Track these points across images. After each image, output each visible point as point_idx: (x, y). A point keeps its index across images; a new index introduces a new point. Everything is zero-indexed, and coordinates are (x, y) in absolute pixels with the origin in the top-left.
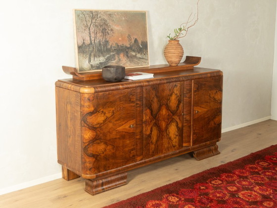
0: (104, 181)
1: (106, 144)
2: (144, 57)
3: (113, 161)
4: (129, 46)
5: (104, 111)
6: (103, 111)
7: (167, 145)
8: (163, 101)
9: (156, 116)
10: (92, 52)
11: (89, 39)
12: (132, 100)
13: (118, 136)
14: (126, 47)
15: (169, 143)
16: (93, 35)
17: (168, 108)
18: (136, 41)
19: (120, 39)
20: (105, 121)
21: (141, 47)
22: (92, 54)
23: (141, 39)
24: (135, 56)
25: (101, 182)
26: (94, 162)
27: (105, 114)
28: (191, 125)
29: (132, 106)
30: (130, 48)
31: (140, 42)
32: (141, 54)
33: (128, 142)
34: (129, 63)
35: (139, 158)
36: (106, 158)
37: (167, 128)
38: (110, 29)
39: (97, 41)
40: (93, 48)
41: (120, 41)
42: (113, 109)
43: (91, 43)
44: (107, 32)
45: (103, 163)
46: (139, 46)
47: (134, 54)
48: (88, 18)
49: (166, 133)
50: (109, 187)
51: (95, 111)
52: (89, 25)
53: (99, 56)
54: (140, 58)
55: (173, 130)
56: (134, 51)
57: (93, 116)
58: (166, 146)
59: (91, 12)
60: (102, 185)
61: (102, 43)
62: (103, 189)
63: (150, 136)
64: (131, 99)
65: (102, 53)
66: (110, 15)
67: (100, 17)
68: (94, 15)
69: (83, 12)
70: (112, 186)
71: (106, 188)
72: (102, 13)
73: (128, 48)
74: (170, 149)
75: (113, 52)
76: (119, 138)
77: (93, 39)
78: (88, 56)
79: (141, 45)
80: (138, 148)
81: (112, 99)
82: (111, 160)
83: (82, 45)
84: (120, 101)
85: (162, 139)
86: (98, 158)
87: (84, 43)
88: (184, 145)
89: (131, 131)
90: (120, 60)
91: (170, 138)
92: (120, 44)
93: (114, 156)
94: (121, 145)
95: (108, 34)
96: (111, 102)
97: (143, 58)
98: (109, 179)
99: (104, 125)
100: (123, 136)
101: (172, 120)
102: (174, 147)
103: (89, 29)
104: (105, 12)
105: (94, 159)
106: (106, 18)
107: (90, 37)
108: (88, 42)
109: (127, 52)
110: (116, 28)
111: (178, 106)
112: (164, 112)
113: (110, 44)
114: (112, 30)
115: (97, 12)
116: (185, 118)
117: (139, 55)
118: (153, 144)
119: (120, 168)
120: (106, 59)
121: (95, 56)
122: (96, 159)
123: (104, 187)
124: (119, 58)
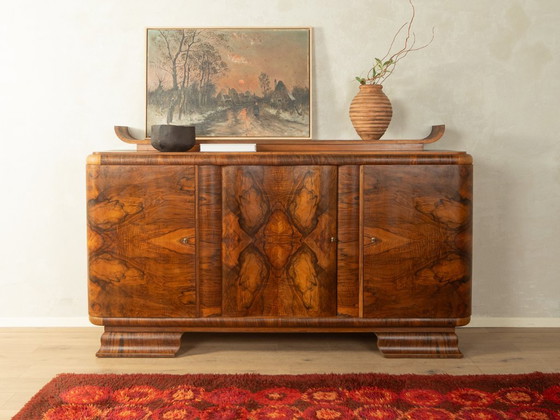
0: (126, 337)
1: (126, 265)
2: (299, 119)
3: (142, 302)
4: (261, 96)
5: (121, 201)
6: (117, 201)
7: (290, 302)
8: (279, 203)
9: (256, 232)
10: (176, 103)
11: (171, 79)
12: (186, 188)
13: (153, 255)
14: (255, 97)
15: (294, 297)
16: (180, 74)
17: (290, 219)
18: (280, 86)
19: (242, 81)
20: (121, 220)
21: (293, 98)
22: (177, 107)
23: (294, 84)
24: (276, 118)
25: (118, 337)
26: (100, 293)
27: (122, 207)
28: (358, 269)
29: (186, 201)
30: (266, 100)
31: (290, 89)
32: (291, 114)
33: (177, 271)
34: (260, 129)
35: (206, 311)
36: (126, 292)
37: (288, 263)
38: (219, 62)
39: (189, 84)
40: (180, 97)
41: (241, 85)
42: (141, 199)
43: (176, 88)
44: (213, 68)
45: (119, 299)
46: (286, 96)
47: (273, 111)
48: (172, 43)
49: (288, 273)
50: (135, 352)
51: (101, 199)
52: (174, 55)
53: (191, 113)
54: (288, 121)
55: (303, 270)
56: (274, 106)
57: (97, 206)
58: (287, 302)
59: (181, 31)
60: (122, 342)
61: (199, 89)
62: (122, 351)
63: (237, 270)
64: (182, 186)
65: (198, 106)
66: (221, 37)
67: (199, 40)
68: (185, 36)
69: (163, 32)
70: (142, 352)
71: (129, 351)
72: (204, 33)
73: (259, 100)
74: (297, 311)
75: (223, 106)
76: (155, 260)
77: (179, 80)
78: (167, 110)
79: (293, 95)
80: (205, 288)
81: (138, 181)
82: (135, 299)
83: (157, 91)
84: (158, 188)
85: (276, 284)
86: (107, 288)
87: (160, 87)
88: (341, 310)
89: (186, 251)
90: (237, 122)
91: (297, 287)
92: (241, 91)
93: (143, 292)
94: (160, 274)
95: (215, 72)
96: (135, 186)
97: (295, 122)
98: (138, 337)
99: (120, 227)
100: (167, 257)
101: (302, 249)
102: (308, 308)
103: (174, 63)
104: (211, 32)
105: (99, 289)
106: (211, 42)
107: (175, 76)
108: (169, 84)
109: (256, 108)
110: (233, 60)
111: (316, 219)
112: (280, 226)
113: (218, 90)
114: (223, 65)
115: (193, 32)
116: (341, 249)
117: (285, 115)
118: (246, 288)
119: (159, 320)
120: (207, 119)
121: (181, 111)
122: (103, 288)
123: (125, 348)
124: (235, 117)
